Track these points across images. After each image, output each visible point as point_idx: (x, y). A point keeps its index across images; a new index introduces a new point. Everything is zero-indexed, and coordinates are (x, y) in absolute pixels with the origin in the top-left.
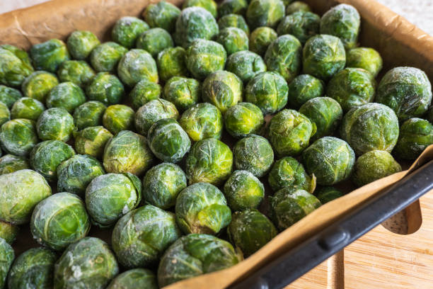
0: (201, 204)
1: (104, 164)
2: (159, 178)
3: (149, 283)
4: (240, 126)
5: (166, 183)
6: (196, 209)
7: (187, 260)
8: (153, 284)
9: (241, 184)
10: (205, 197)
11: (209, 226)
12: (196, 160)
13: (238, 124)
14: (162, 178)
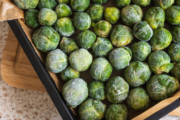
0: (162, 63)
1: (113, 43)
2: (141, 50)
3: (145, 94)
4: (175, 21)
5: (144, 52)
6: (160, 65)
7: (161, 87)
8: (146, 94)
9: (178, 53)
10: (163, 60)
11: (166, 72)
12: (156, 41)
13: (174, 20)
14: (142, 50)
